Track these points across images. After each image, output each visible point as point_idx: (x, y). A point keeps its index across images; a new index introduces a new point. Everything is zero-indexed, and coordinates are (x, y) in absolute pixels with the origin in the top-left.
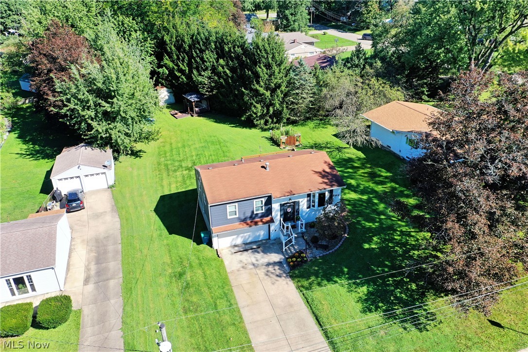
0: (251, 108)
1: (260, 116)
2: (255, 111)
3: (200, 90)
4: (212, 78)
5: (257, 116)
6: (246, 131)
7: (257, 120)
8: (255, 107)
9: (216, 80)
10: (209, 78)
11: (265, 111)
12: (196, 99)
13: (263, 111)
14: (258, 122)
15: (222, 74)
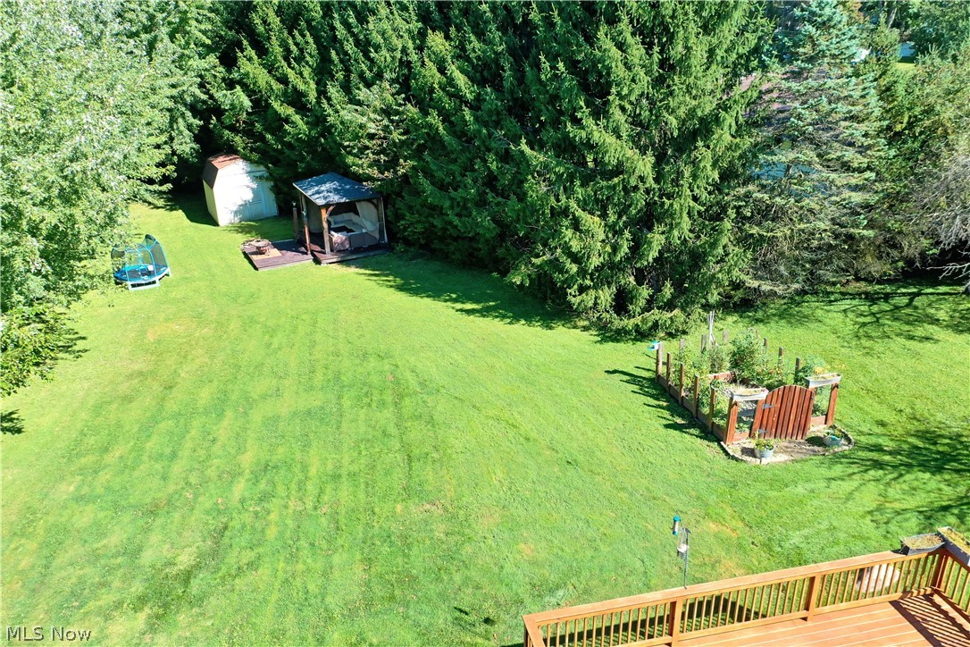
0: (556, 233)
1: (597, 269)
2: (575, 246)
3: (350, 160)
4: (397, 113)
5: (583, 272)
6: (528, 338)
7: (582, 290)
8: (576, 224)
9: (412, 120)
10: (387, 112)
11: (625, 249)
12: (335, 198)
13: (615, 249)
14: (589, 299)
15: (438, 93)
